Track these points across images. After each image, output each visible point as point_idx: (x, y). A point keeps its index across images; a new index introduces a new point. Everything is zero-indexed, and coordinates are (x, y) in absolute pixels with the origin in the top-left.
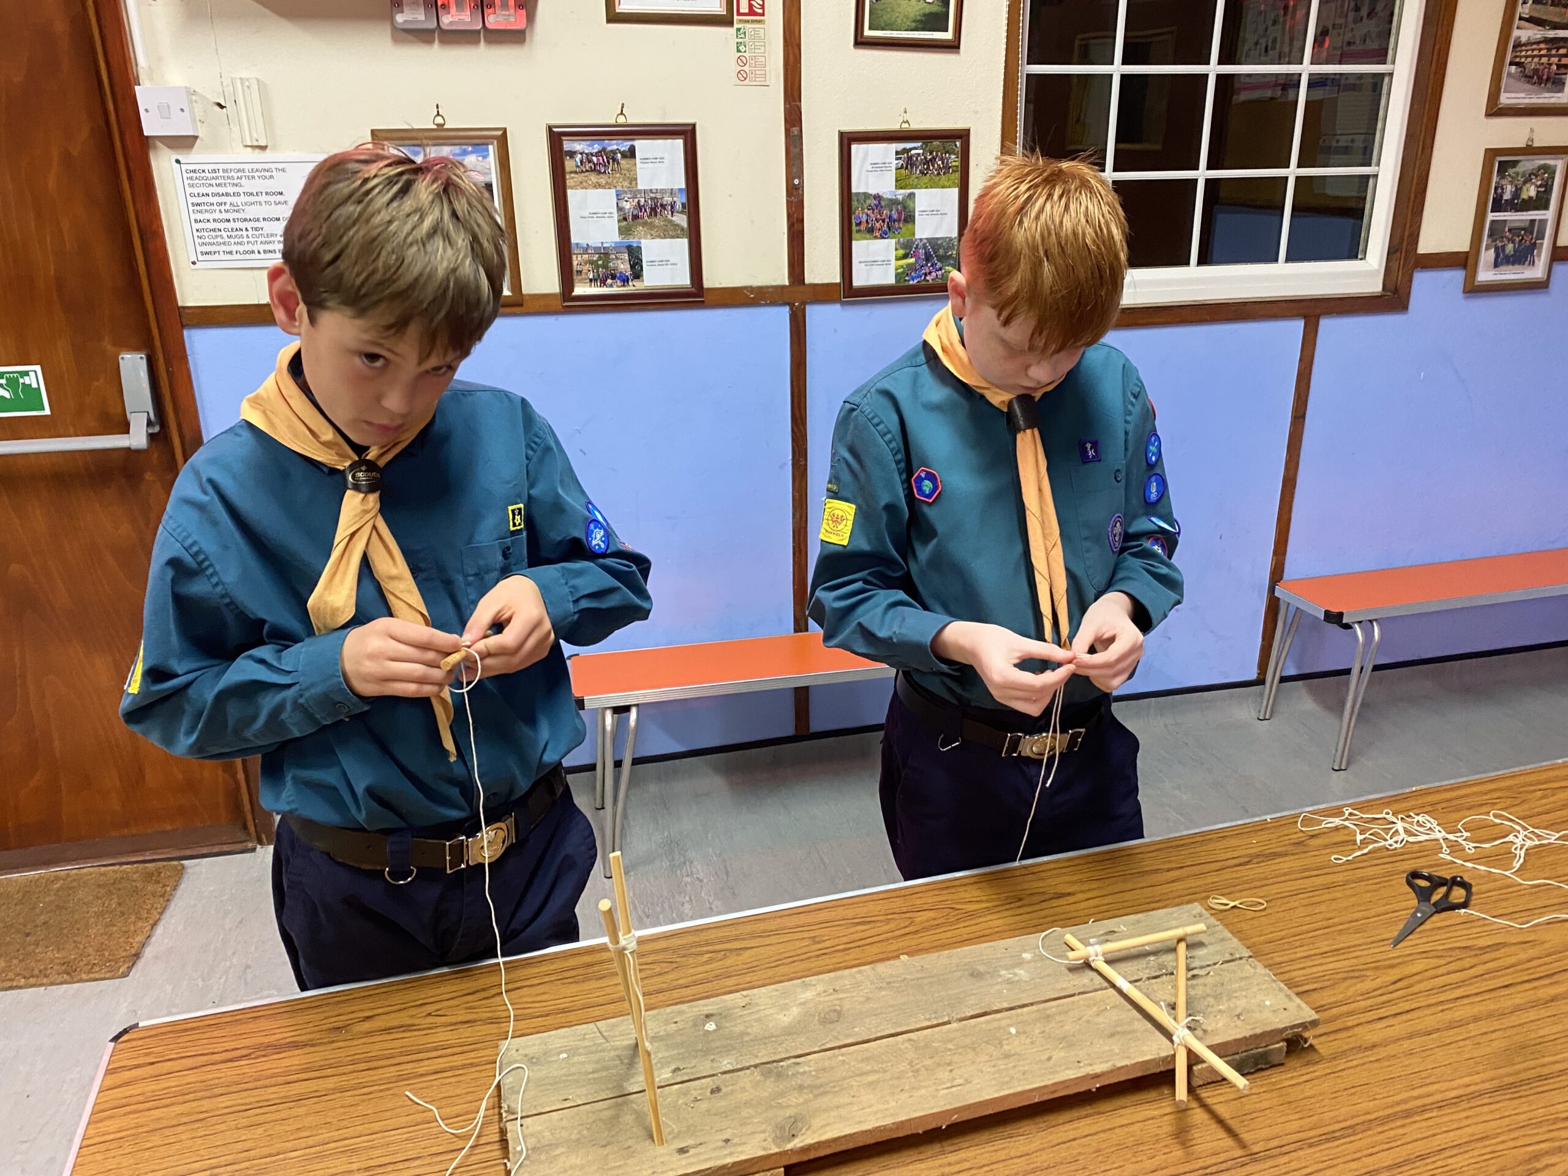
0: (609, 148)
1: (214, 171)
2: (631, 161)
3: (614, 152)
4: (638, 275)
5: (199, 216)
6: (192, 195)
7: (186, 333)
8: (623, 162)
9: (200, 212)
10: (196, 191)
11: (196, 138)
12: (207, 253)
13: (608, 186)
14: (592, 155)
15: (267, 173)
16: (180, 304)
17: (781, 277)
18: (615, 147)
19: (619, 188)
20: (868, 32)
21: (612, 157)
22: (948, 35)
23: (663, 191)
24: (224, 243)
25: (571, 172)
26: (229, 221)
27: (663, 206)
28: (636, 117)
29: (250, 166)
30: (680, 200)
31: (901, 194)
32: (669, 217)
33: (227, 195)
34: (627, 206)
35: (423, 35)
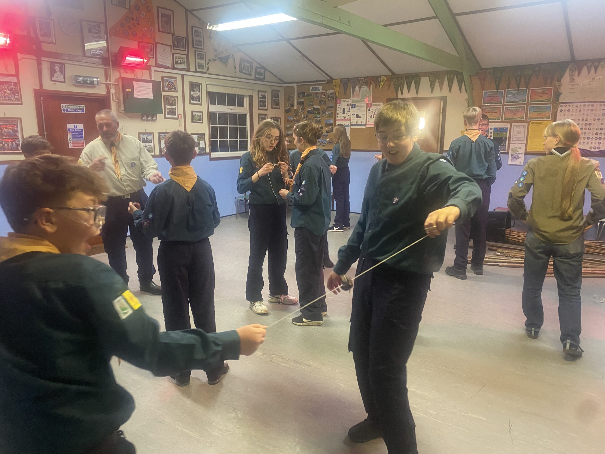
14: (163, 136)
20: (193, 121)
22: (202, 121)
25: (160, 138)
31: (198, 141)
35: (145, 120)
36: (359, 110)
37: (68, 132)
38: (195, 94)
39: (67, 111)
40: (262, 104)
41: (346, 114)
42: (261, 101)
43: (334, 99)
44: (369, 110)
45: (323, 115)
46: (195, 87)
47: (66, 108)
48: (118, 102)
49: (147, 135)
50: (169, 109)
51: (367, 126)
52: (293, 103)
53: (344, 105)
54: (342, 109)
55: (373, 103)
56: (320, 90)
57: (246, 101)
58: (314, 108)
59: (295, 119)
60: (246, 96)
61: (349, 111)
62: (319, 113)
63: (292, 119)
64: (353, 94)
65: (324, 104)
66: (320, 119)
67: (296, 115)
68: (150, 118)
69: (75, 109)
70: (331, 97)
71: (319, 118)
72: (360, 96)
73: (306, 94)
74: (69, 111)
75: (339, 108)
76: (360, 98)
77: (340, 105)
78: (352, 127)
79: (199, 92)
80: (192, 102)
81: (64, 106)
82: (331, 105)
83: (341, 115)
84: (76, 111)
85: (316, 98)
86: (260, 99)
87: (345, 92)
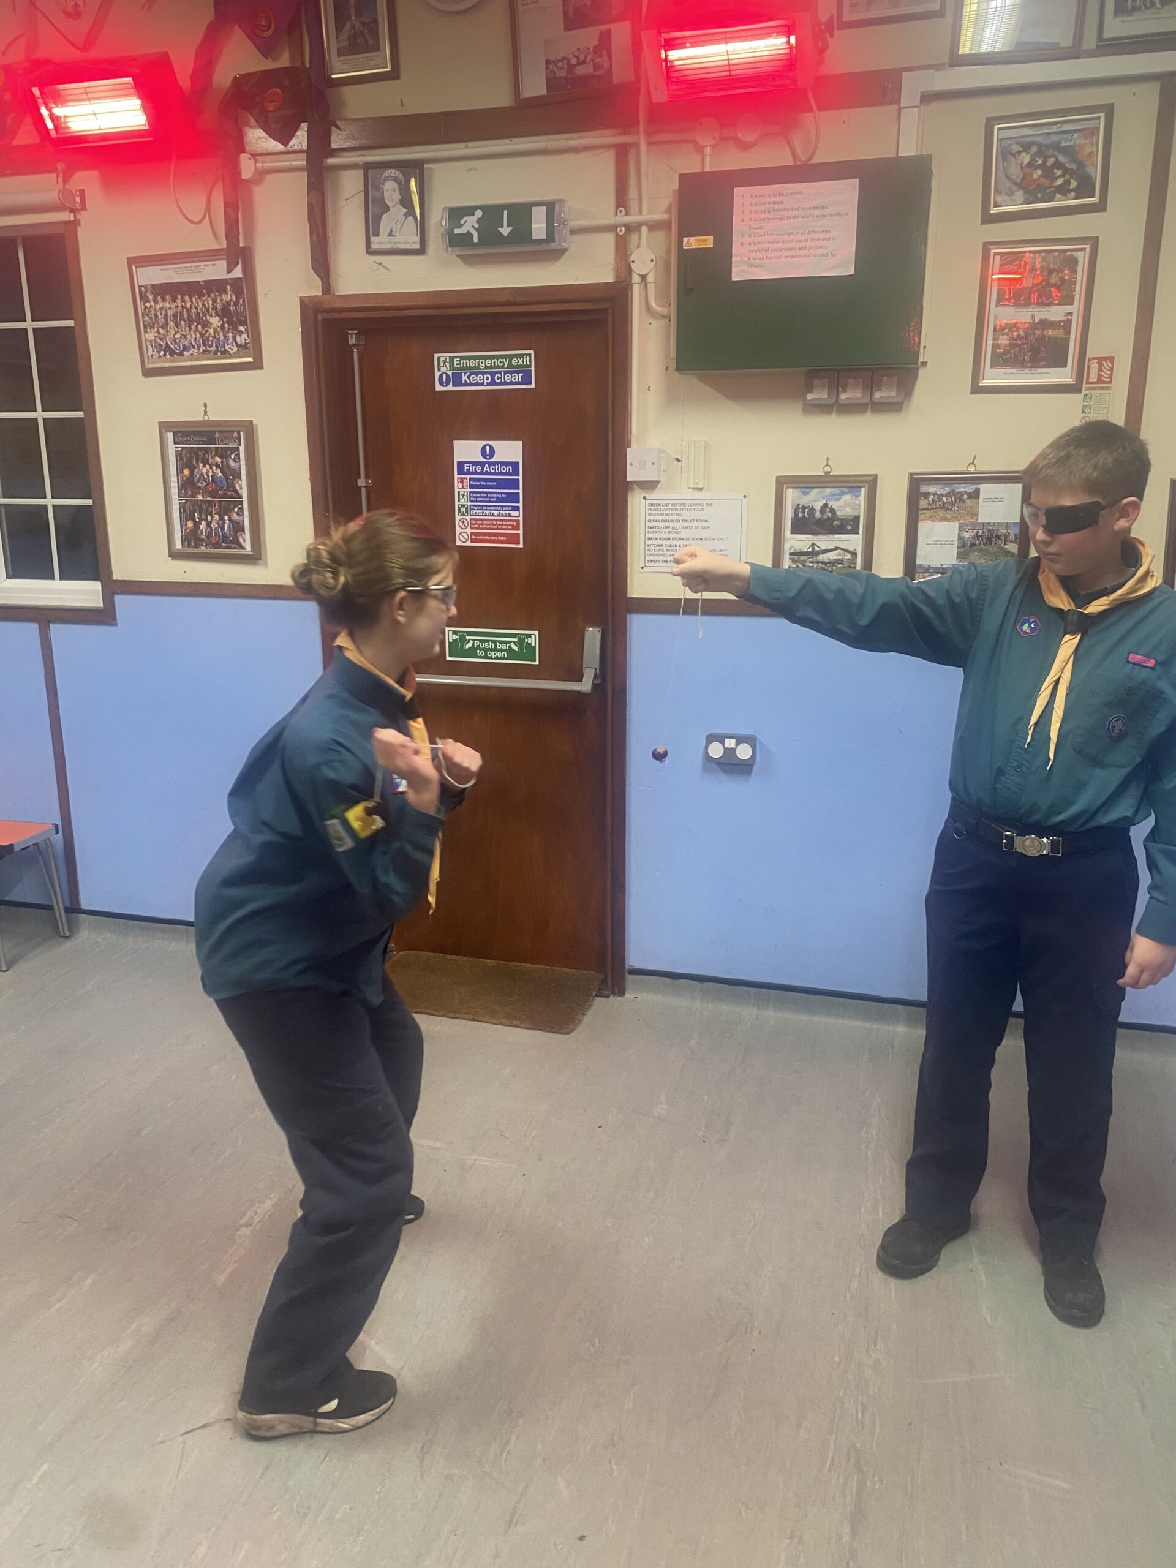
0: (958, 490)
1: (666, 505)
2: (975, 501)
3: (962, 494)
5: (651, 536)
6: (649, 521)
7: (629, 616)
8: (969, 502)
9: (652, 532)
10: (652, 518)
11: (658, 482)
12: (652, 561)
13: (954, 519)
14: (943, 495)
15: (699, 507)
16: (628, 596)
18: (963, 490)
19: (961, 522)
21: (960, 498)
23: (999, 525)
24: (663, 555)
25: (923, 509)
26: (669, 539)
27: (999, 537)
28: (984, 465)
29: (689, 502)
32: (1002, 545)
33: (672, 521)
34: (967, 535)
35: (823, 408)
37: (456, 476)
39: (457, 381)
47: (452, 368)
48: (670, 318)
49: (828, 490)
50: (1014, 327)
68: (854, 395)
69: (493, 372)
74: (466, 384)
81: (443, 363)
84: (493, 383)
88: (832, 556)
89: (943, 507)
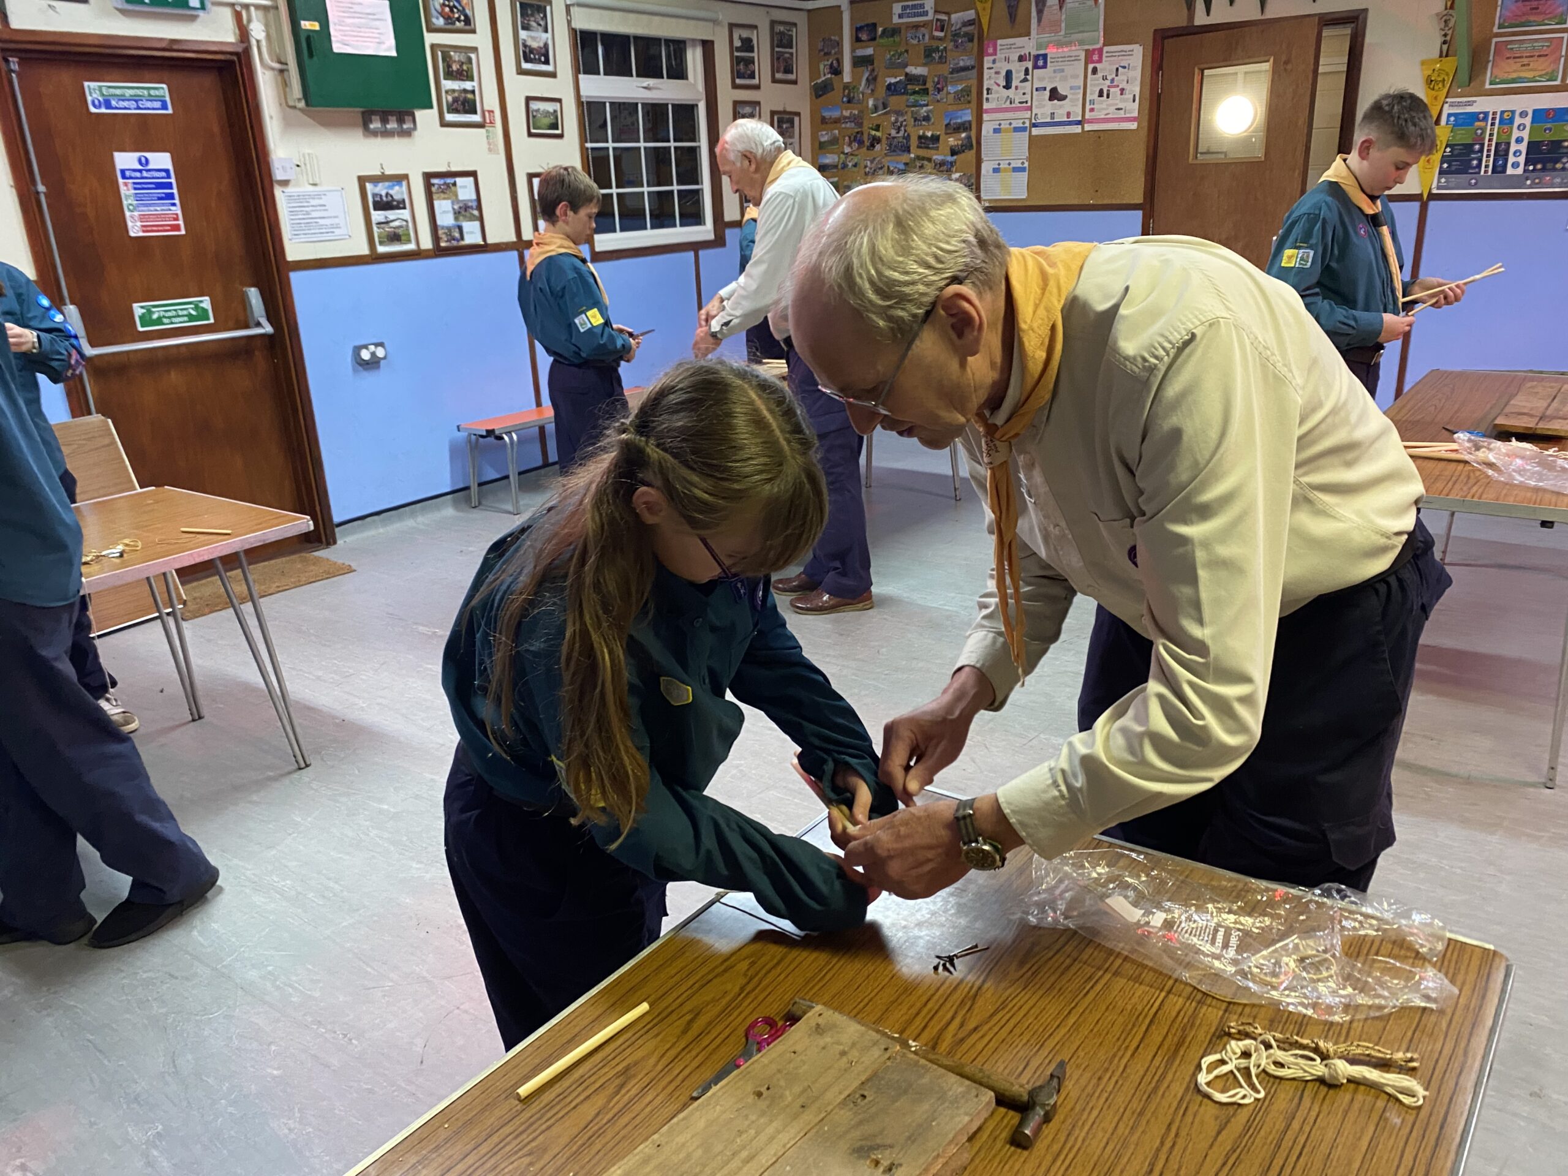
0: (447, 182)
1: (296, 196)
2: (455, 187)
3: (449, 184)
4: (462, 238)
5: (291, 217)
7: (290, 274)
8: (453, 188)
10: (292, 205)
11: (290, 181)
12: (300, 235)
13: (448, 199)
14: (440, 184)
15: (319, 196)
16: (287, 260)
17: (513, 238)
18: (449, 181)
19: (452, 200)
20: (533, 131)
21: (447, 185)
22: (558, 132)
23: (468, 200)
24: (305, 230)
25: (433, 193)
26: (304, 219)
27: (469, 207)
28: (454, 168)
29: (312, 193)
30: (474, 204)
32: (472, 212)
33: (304, 207)
34: (456, 207)
35: (375, 134)
36: (1059, 75)
37: (121, 181)
38: (535, 38)
39: (108, 105)
40: (743, 68)
41: (1017, 88)
42: (739, 60)
43: (976, 40)
44: (1095, 71)
45: (939, 97)
46: (532, 15)
47: (103, 95)
48: (281, 71)
49: (387, 184)
50: (454, 91)
51: (1087, 127)
52: (839, 61)
53: (1007, 60)
54: (1003, 73)
55: (1106, 49)
56: (926, 14)
57: (694, 59)
58: (907, 74)
59: (846, 113)
60: (693, 40)
61: (1025, 80)
62: (925, 92)
63: (836, 114)
64: (1039, 20)
65: (943, 60)
66: (928, 112)
67: (849, 102)
68: (392, 125)
69: (136, 99)
70: (966, 34)
71: (925, 109)
72: (1063, 25)
73: (880, 29)
74: (116, 108)
75: (992, 71)
76: (1063, 33)
77: (994, 62)
78: (1035, 131)
79: (546, 31)
80: (526, 66)
81: (94, 90)
82: (965, 61)
83: (997, 92)
84: (138, 108)
85: (915, 42)
86: (736, 54)
87: (1012, 16)
88: (396, 224)
89: (443, 192)
